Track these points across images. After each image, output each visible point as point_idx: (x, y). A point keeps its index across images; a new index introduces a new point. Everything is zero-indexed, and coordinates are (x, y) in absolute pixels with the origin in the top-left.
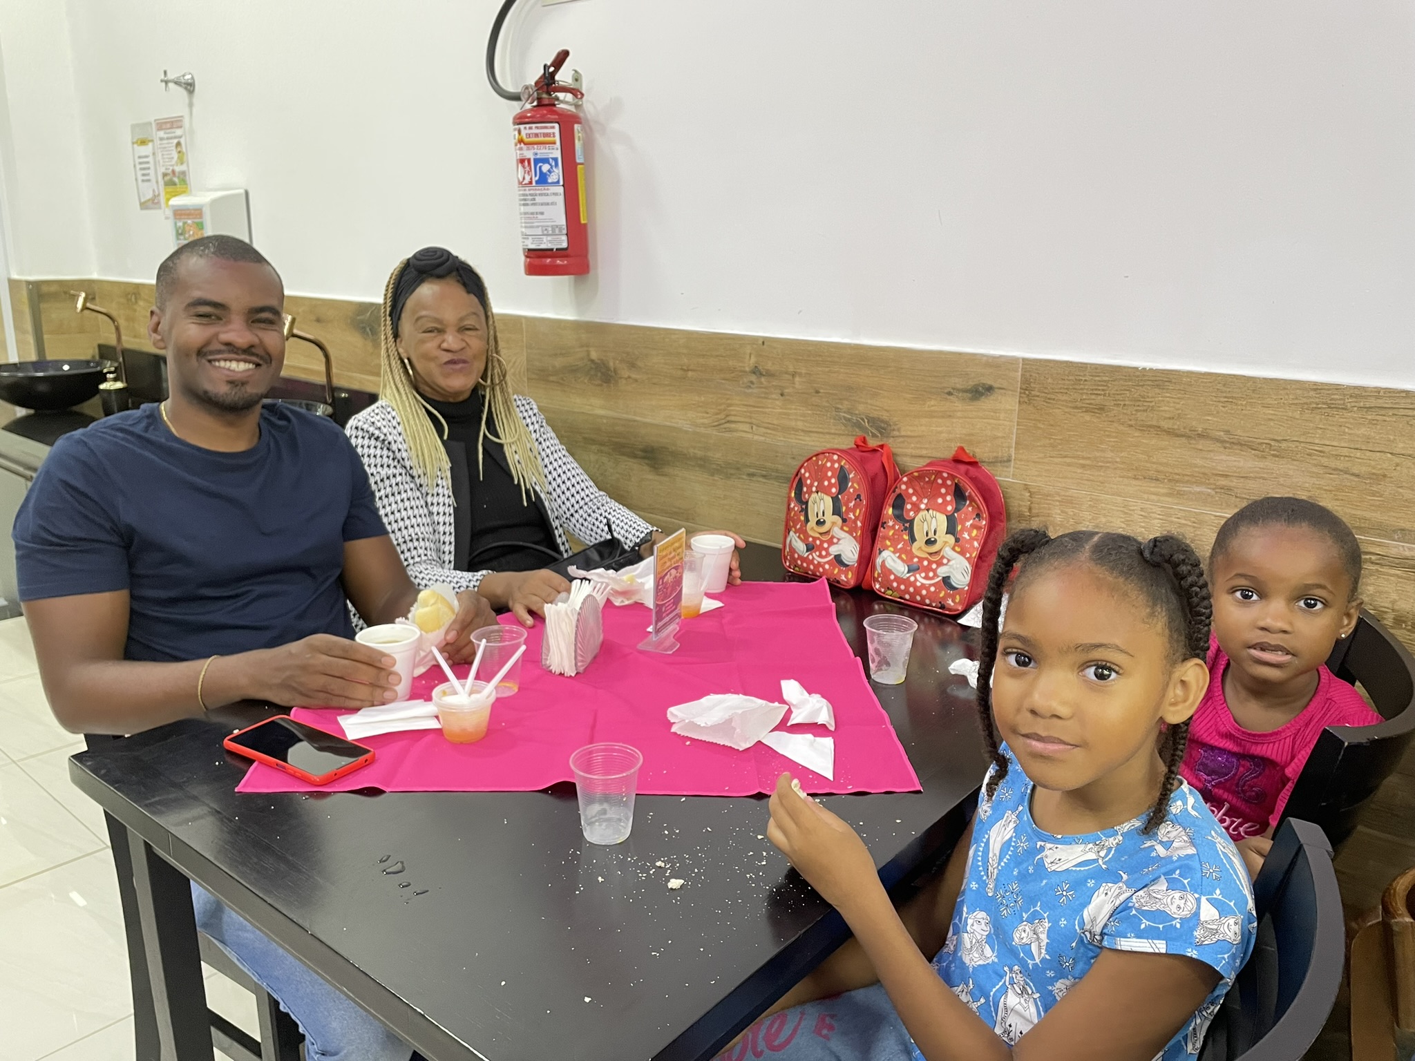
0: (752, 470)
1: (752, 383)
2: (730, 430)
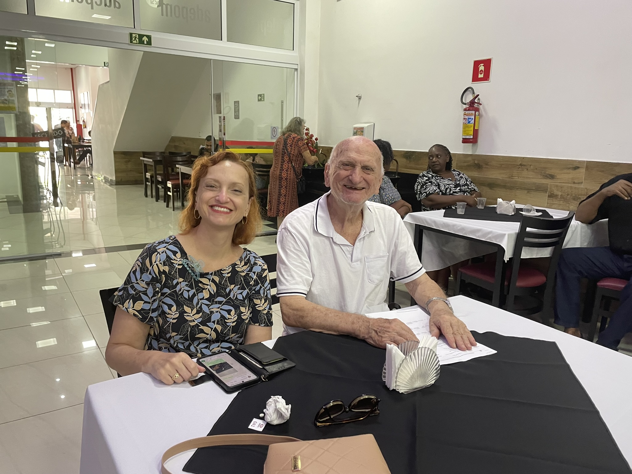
0: (517, 188)
1: (520, 167)
2: (512, 179)
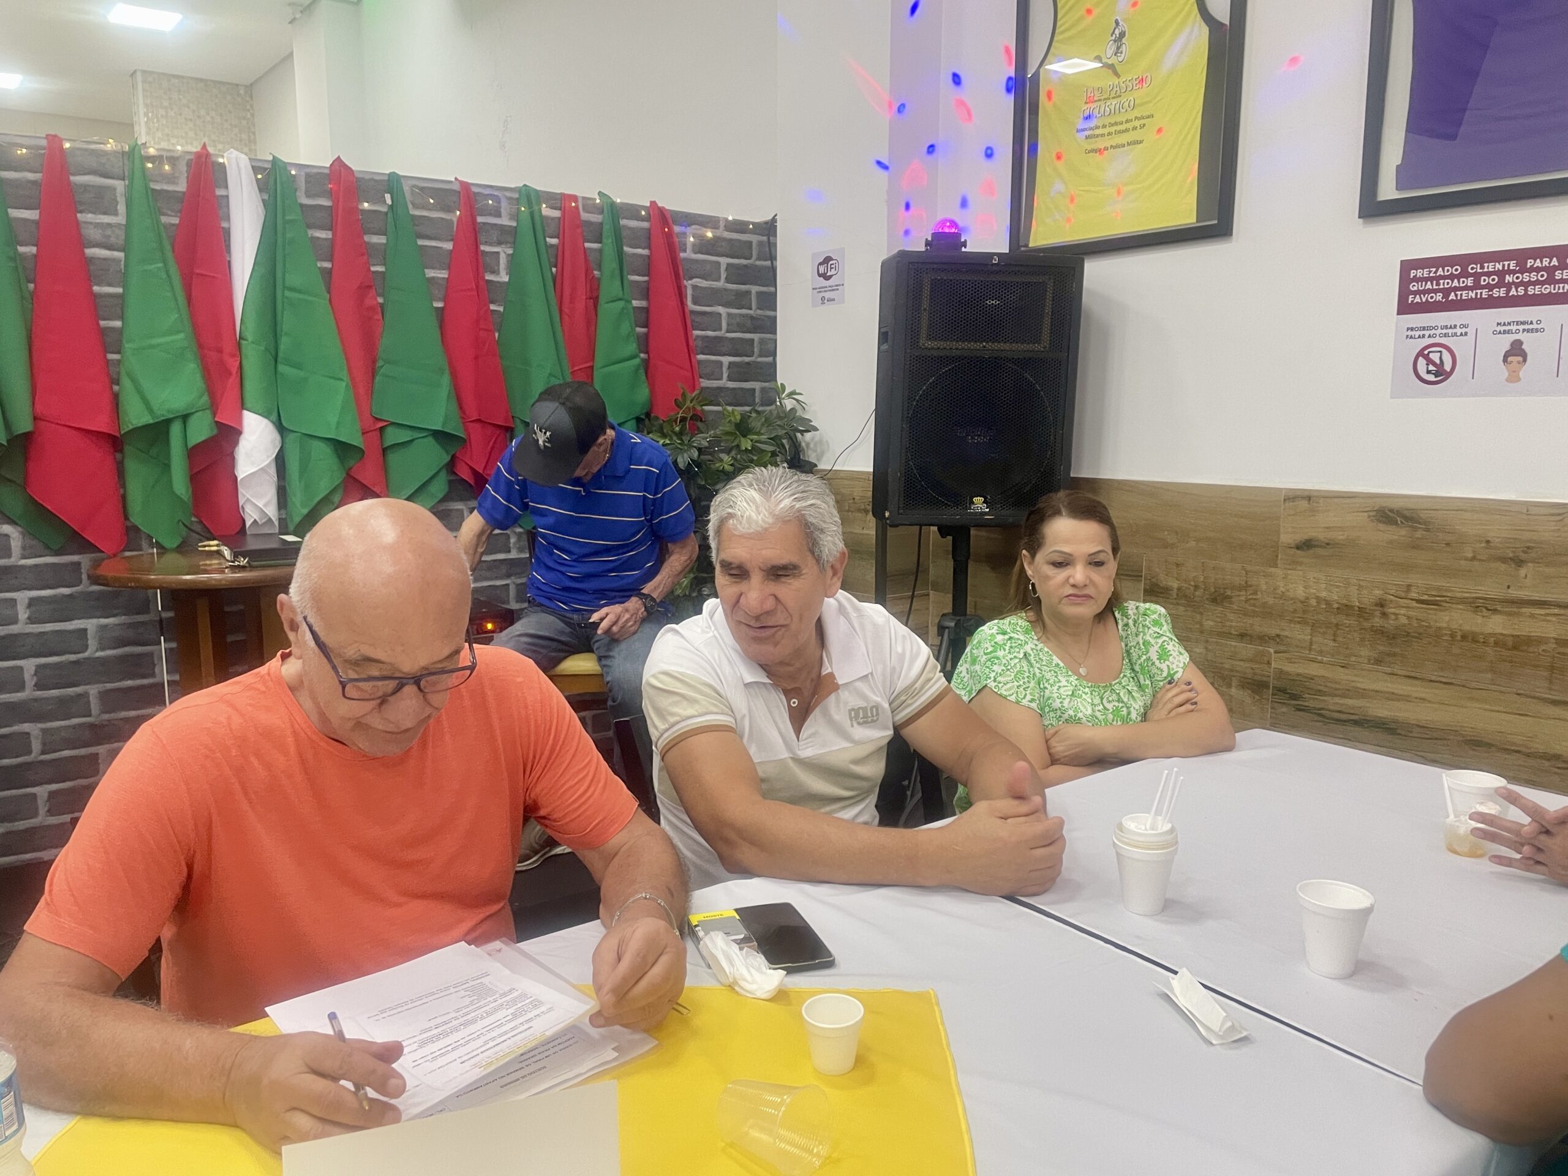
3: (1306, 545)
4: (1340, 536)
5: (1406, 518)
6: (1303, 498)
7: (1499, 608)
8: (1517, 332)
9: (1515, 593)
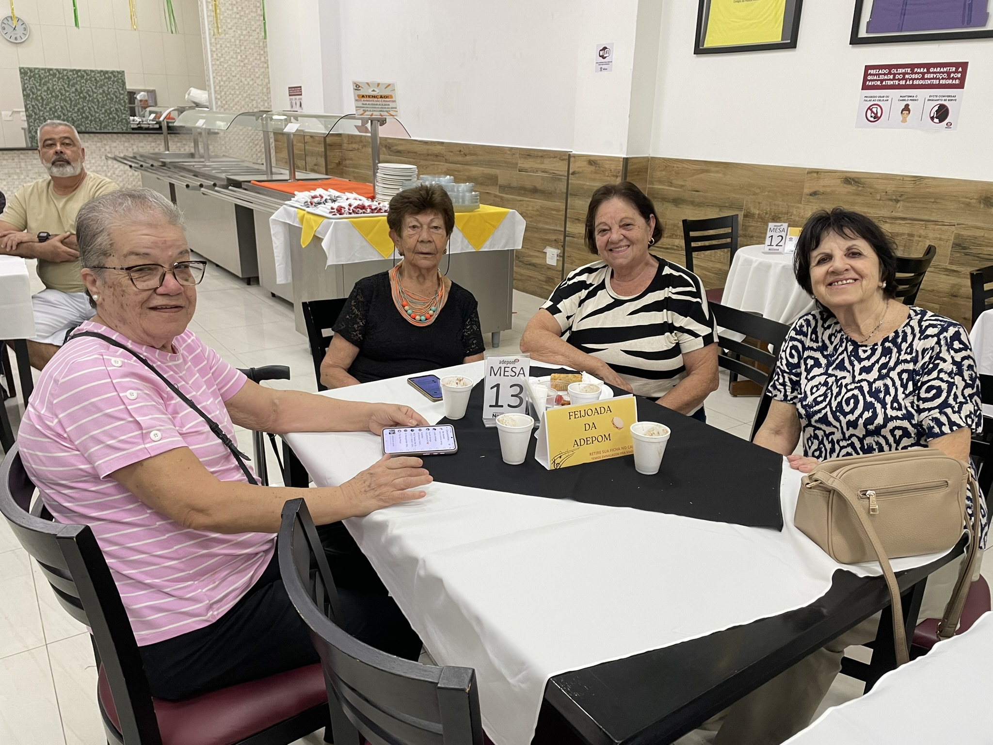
3: (814, 194)
4: (828, 190)
5: (856, 182)
6: (815, 172)
7: (887, 221)
8: (908, 100)
9: (894, 214)
